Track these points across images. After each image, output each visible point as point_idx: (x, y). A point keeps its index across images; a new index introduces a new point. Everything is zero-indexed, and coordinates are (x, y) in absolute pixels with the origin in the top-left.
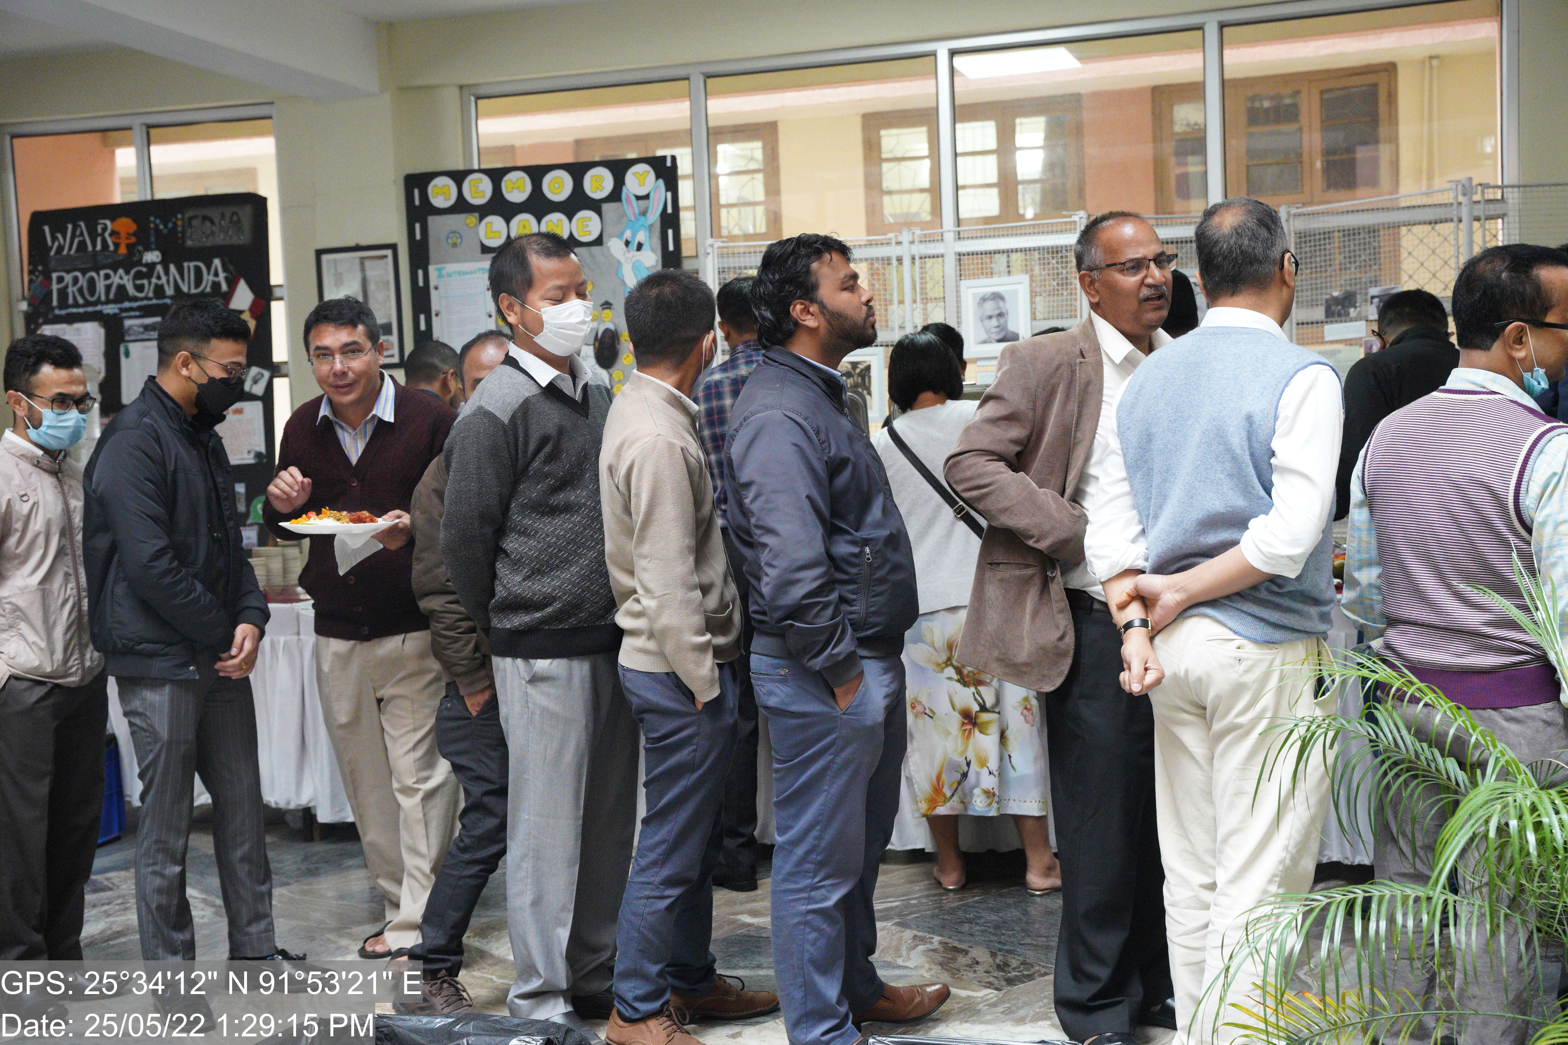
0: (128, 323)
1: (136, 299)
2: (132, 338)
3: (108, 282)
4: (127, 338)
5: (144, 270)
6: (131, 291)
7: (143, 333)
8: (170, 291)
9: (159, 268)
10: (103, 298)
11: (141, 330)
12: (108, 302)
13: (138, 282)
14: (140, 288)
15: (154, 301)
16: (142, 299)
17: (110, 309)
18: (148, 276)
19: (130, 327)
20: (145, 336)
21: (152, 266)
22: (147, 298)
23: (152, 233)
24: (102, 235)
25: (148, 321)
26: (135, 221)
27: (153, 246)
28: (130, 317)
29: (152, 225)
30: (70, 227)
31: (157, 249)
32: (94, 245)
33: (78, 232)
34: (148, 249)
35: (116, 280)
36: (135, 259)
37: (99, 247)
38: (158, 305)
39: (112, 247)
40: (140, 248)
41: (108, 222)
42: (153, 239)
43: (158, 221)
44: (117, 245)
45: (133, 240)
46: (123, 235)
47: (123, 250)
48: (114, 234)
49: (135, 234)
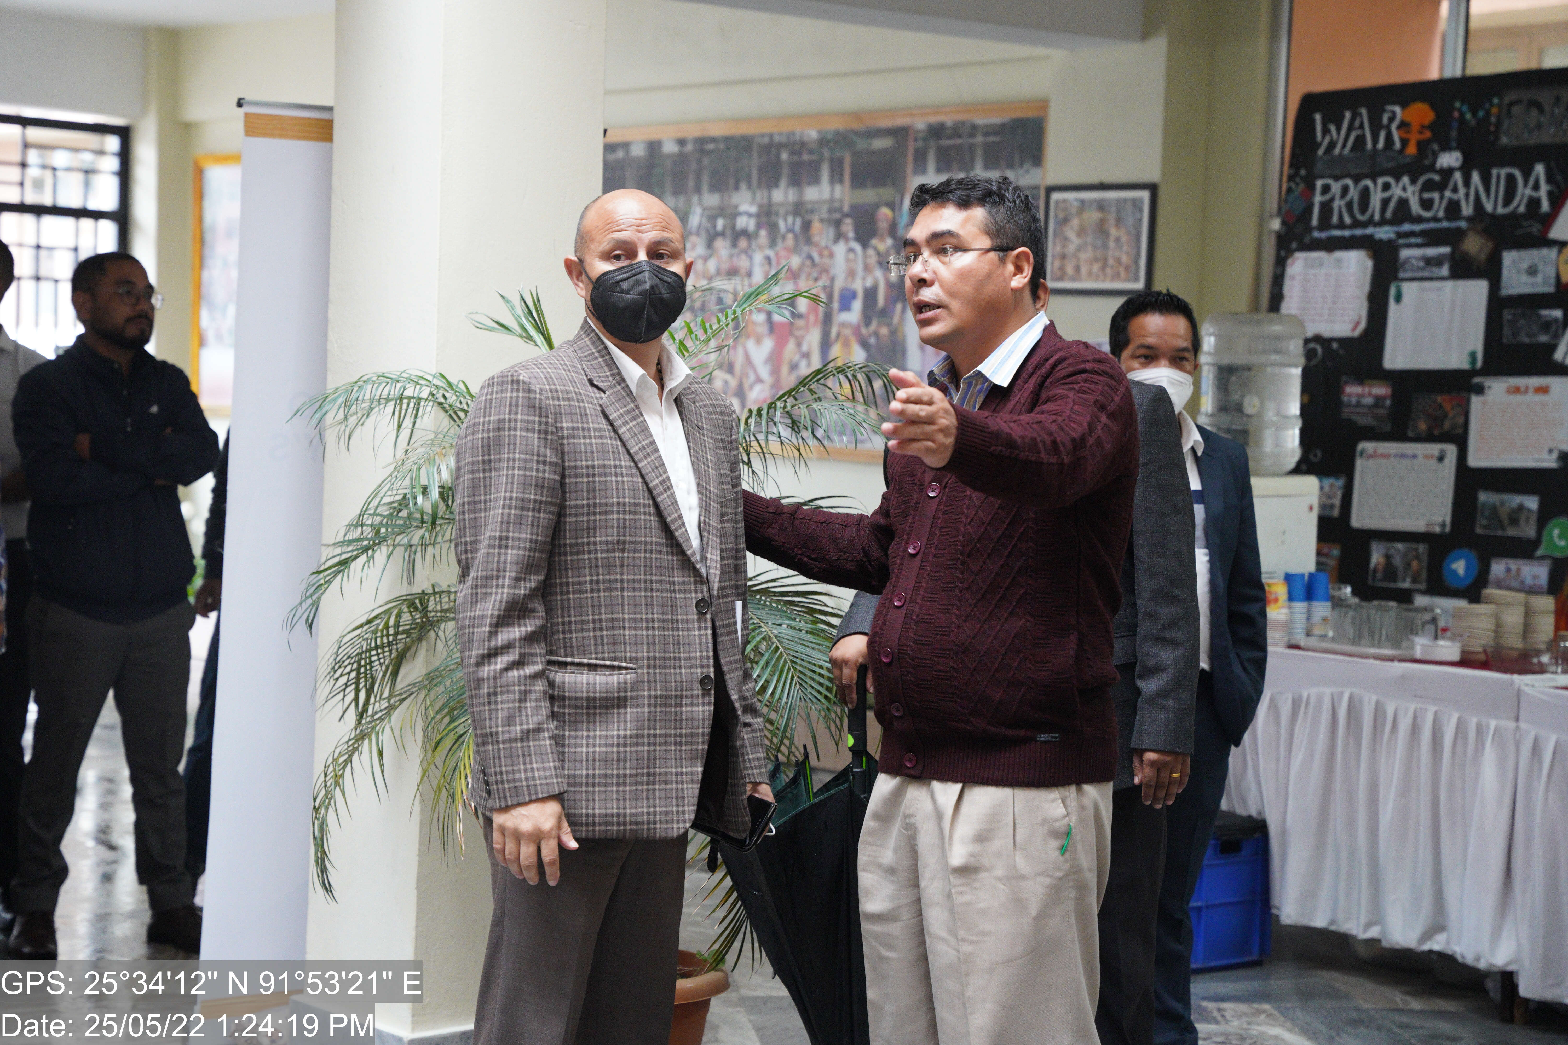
0: (1405, 253)
1: (1419, 220)
2: (1408, 275)
3: (1386, 195)
4: (1401, 275)
5: (1437, 178)
6: (1415, 208)
7: (1423, 269)
8: (1467, 210)
9: (1458, 176)
10: (1377, 217)
11: (1422, 264)
12: (1383, 222)
13: (1426, 195)
14: (1427, 204)
15: (1445, 224)
16: (1428, 220)
17: (1384, 233)
18: (1441, 187)
19: (1408, 259)
20: (1426, 274)
21: (1447, 173)
22: (1435, 219)
23: (1455, 125)
24: (1388, 127)
25: (1432, 252)
26: (1433, 108)
27: (1454, 144)
28: (1409, 246)
29: (1456, 114)
30: (1348, 115)
31: (1457, 148)
32: (1375, 141)
33: (1357, 123)
34: (1446, 148)
35: (1397, 192)
36: (1427, 162)
37: (1381, 144)
38: (1448, 229)
39: (1398, 145)
40: (1435, 147)
41: (1397, 109)
42: (1454, 134)
43: (1465, 108)
44: (1404, 142)
45: (1428, 134)
46: (1415, 127)
47: (1412, 150)
48: (1404, 125)
49: (1432, 127)
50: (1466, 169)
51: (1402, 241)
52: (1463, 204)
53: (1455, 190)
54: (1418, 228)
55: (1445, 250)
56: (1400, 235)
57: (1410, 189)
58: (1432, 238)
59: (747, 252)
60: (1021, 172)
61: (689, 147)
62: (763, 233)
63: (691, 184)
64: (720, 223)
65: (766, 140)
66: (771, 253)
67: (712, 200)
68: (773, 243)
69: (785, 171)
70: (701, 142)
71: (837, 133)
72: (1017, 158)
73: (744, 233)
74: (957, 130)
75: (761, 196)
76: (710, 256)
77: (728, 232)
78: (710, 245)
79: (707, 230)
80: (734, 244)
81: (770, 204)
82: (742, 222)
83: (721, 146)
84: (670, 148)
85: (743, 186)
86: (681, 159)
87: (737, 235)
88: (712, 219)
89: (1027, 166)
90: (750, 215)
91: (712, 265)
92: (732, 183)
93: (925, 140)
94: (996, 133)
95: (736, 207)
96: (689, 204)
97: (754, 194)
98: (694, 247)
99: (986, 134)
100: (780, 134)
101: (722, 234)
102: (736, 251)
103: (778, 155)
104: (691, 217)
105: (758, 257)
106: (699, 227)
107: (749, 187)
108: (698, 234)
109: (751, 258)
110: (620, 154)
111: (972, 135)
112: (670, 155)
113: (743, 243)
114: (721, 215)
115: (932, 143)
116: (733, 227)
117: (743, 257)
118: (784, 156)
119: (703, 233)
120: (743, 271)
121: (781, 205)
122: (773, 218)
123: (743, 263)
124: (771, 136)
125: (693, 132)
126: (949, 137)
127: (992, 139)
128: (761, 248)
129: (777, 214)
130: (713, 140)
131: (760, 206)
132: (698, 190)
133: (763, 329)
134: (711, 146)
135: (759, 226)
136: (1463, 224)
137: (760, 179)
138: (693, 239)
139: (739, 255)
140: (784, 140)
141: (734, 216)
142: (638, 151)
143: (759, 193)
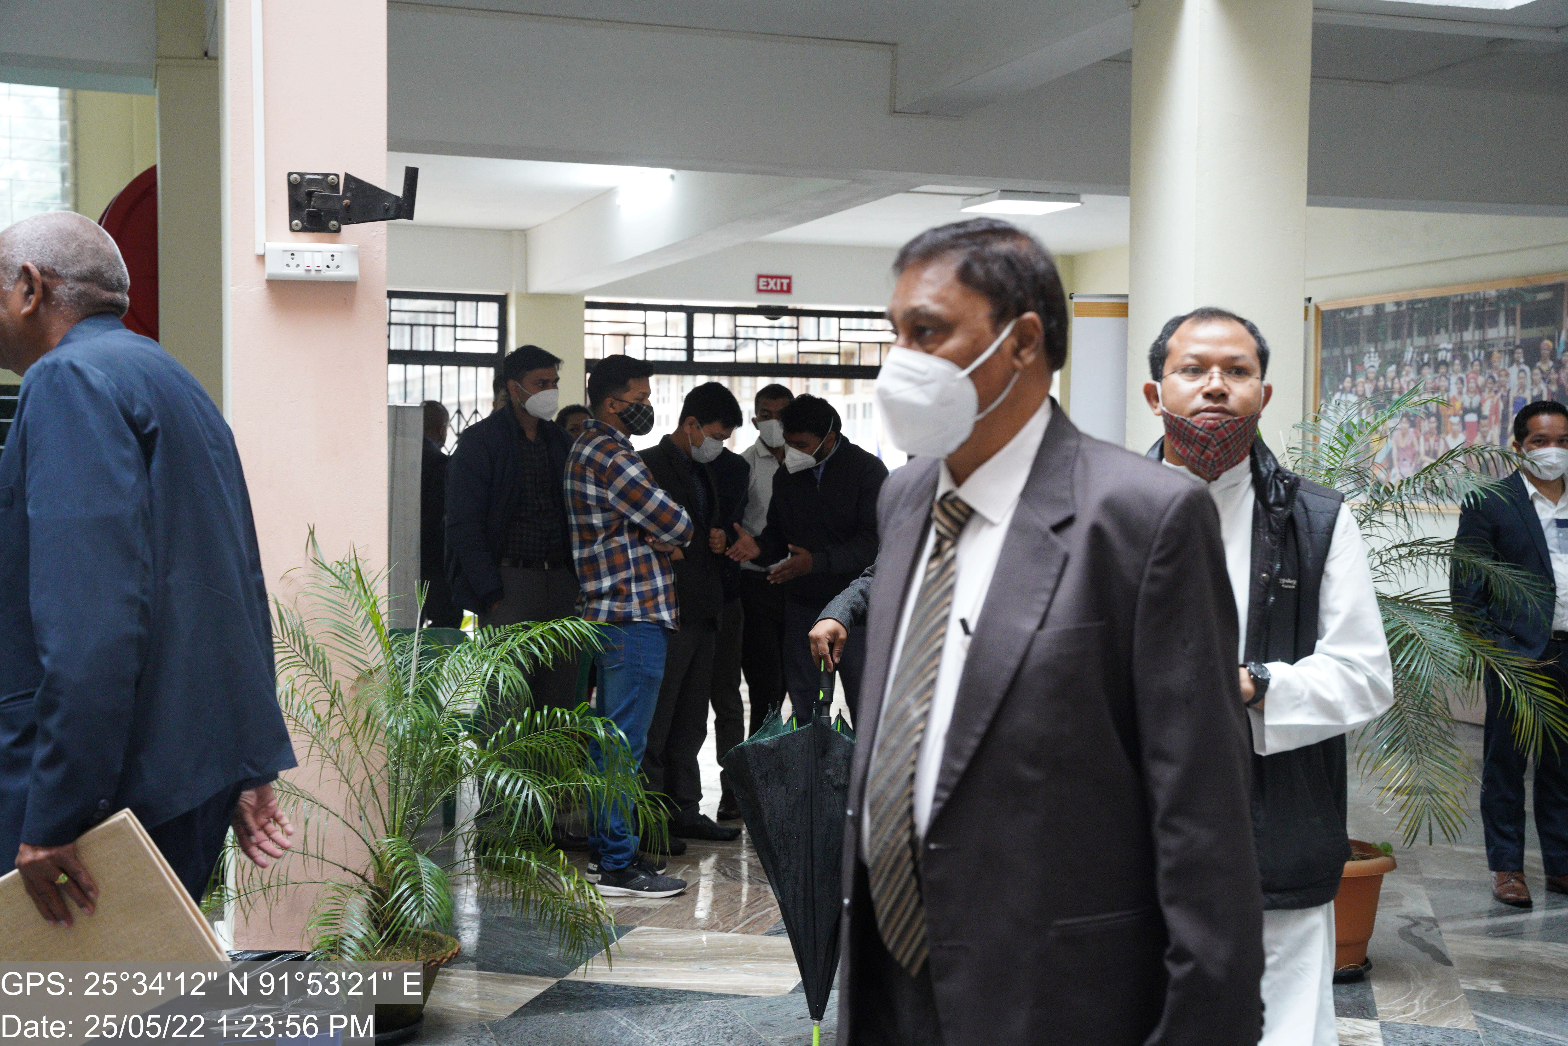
61: (1404, 307)
62: (1457, 362)
63: (1405, 331)
64: (1426, 357)
65: (1459, 299)
66: (1463, 376)
67: (1420, 341)
68: (1464, 368)
69: (1473, 319)
70: (1412, 303)
71: (1510, 290)
73: (1444, 362)
75: (1455, 337)
77: (1432, 362)
79: (1418, 362)
80: (1436, 371)
81: (1462, 342)
82: (1441, 355)
83: (1427, 305)
84: (1390, 308)
85: (1442, 331)
86: (1398, 316)
88: (1420, 354)
90: (1447, 350)
92: (1434, 329)
95: (1438, 345)
96: (1404, 345)
97: (1450, 336)
98: (1407, 375)
100: (1469, 294)
101: (1428, 364)
102: (1437, 375)
103: (1467, 309)
104: (1406, 354)
105: (1454, 379)
106: (1411, 361)
107: (1447, 332)
108: (1410, 365)
109: (1449, 379)
110: (1356, 314)
112: (1391, 313)
113: (1443, 369)
114: (1426, 352)
116: (1436, 359)
118: (1472, 309)
119: (1414, 364)
120: (1443, 389)
121: (1469, 342)
122: (1465, 352)
123: (1443, 383)
124: (1462, 296)
125: (1405, 296)
128: (1456, 373)
129: (1467, 348)
130: (1421, 301)
131: (1455, 344)
132: (1410, 335)
133: (1458, 428)
134: (1420, 306)
135: (1454, 357)
137: (1454, 325)
138: (1407, 368)
139: (1440, 377)
140: (1472, 298)
141: (1436, 351)
142: (1368, 312)
143: (1454, 335)
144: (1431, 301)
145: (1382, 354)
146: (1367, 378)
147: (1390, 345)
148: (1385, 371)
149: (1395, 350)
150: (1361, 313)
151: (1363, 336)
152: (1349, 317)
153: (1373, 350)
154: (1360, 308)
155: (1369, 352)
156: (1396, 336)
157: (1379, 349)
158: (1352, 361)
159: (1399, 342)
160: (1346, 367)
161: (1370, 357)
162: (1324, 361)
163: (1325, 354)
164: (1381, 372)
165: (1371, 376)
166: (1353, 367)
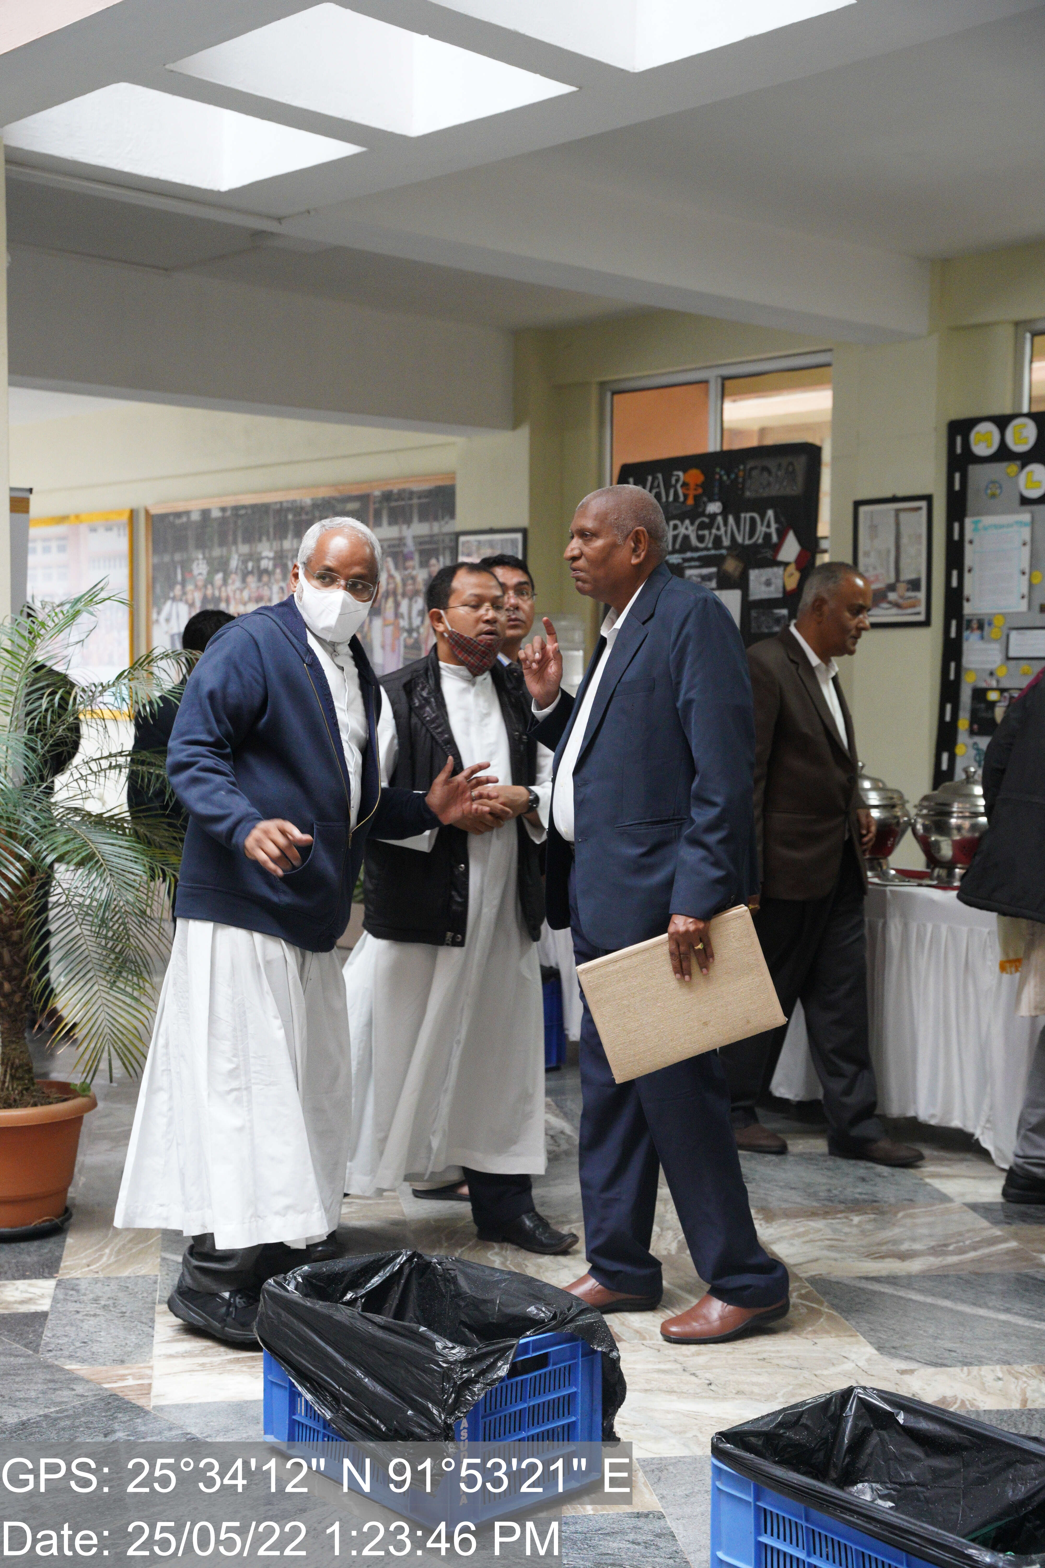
5: (706, 520)
6: (694, 541)
9: (720, 519)
13: (700, 533)
14: (701, 539)
15: (713, 552)
16: (703, 549)
17: (675, 559)
18: (709, 526)
21: (713, 517)
22: (706, 549)
23: (717, 484)
24: (675, 486)
25: (705, 571)
26: (703, 472)
27: (716, 497)
28: (691, 567)
29: (717, 477)
30: (650, 478)
31: (719, 500)
32: (667, 496)
33: (656, 484)
34: (711, 500)
35: (682, 531)
36: (700, 510)
37: (671, 499)
38: (715, 556)
39: (682, 499)
40: (705, 499)
41: (681, 474)
42: (716, 490)
43: (723, 473)
44: (686, 496)
45: (700, 491)
46: (692, 486)
47: (690, 502)
48: (685, 485)
49: (703, 485)
50: (725, 513)
51: (686, 564)
52: (724, 539)
53: (718, 529)
54: (696, 555)
55: (713, 570)
56: (685, 560)
57: (691, 528)
58: (706, 562)
59: (268, 585)
60: (443, 523)
61: (228, 513)
63: (230, 538)
64: (250, 565)
65: (278, 506)
67: (244, 549)
69: (291, 527)
70: (236, 508)
71: (323, 499)
72: (440, 513)
74: (403, 495)
75: (276, 545)
76: (245, 588)
77: (255, 571)
78: (244, 580)
79: (242, 571)
81: (282, 551)
82: (264, 564)
83: (249, 511)
84: (216, 514)
85: (264, 538)
86: (223, 521)
87: (262, 573)
88: (245, 562)
89: (447, 518)
90: (269, 559)
91: (246, 594)
92: (257, 537)
93: (380, 502)
94: (426, 497)
95: (260, 553)
96: (230, 552)
97: (271, 544)
98: (233, 583)
99: (419, 498)
100: (287, 502)
103: (286, 517)
104: (232, 561)
106: (237, 568)
107: (268, 539)
108: (236, 573)
110: (184, 519)
111: (410, 499)
112: (216, 519)
114: (250, 559)
115: (385, 504)
116: (259, 567)
117: (266, 588)
118: (290, 517)
119: (239, 571)
121: (288, 551)
122: (285, 561)
124: (281, 503)
126: (396, 500)
127: (424, 500)
129: (287, 557)
130: (244, 507)
131: (276, 552)
132: (235, 542)
134: (242, 512)
136: (724, 552)
137: (275, 534)
138: (233, 576)
140: (290, 505)
141: (259, 559)
142: (195, 517)
143: (274, 544)
144: (254, 507)
145: (210, 561)
146: (196, 586)
147: (217, 552)
148: (213, 578)
149: (222, 557)
150: (189, 517)
151: (191, 543)
152: (178, 522)
153: (200, 556)
154: (188, 513)
155: (198, 559)
156: (222, 543)
157: (207, 555)
158: (182, 568)
159: (225, 550)
160: (175, 574)
161: (198, 564)
162: (155, 568)
163: (156, 560)
164: (209, 581)
165: (200, 583)
166: (183, 575)
